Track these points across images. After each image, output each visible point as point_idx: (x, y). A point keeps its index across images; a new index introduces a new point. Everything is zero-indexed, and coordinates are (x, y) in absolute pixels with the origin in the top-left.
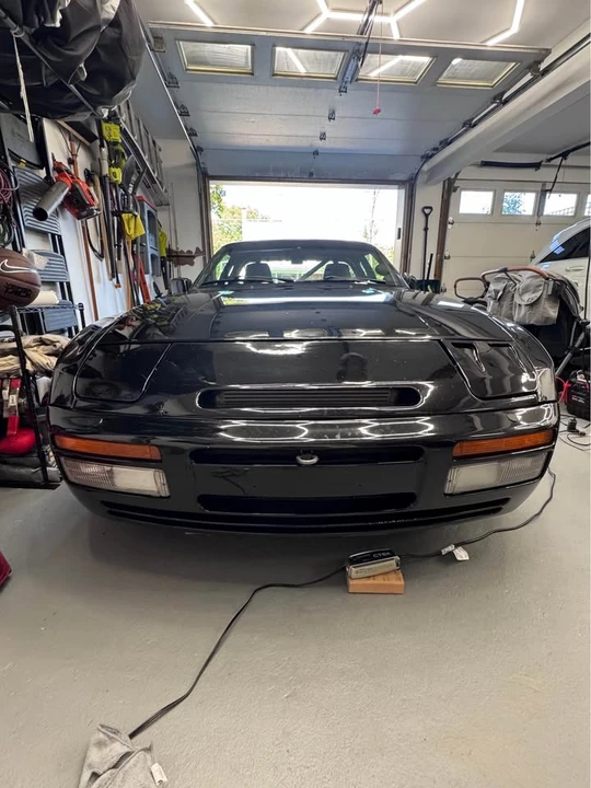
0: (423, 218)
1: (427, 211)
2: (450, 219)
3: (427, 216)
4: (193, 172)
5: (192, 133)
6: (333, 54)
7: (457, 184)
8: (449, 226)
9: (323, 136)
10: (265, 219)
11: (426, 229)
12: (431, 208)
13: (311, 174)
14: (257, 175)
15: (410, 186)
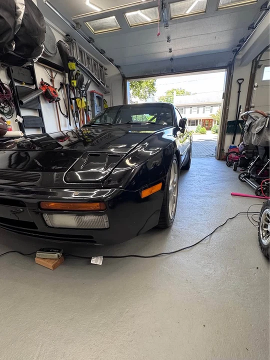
0: (238, 86)
1: (240, 81)
2: (256, 84)
3: (240, 84)
4: (120, 77)
5: (111, 60)
6: (153, 9)
7: (260, 63)
8: (255, 89)
9: (170, 51)
10: (189, 94)
11: (239, 92)
12: (243, 79)
13: (172, 70)
14: (147, 74)
15: (230, 68)
